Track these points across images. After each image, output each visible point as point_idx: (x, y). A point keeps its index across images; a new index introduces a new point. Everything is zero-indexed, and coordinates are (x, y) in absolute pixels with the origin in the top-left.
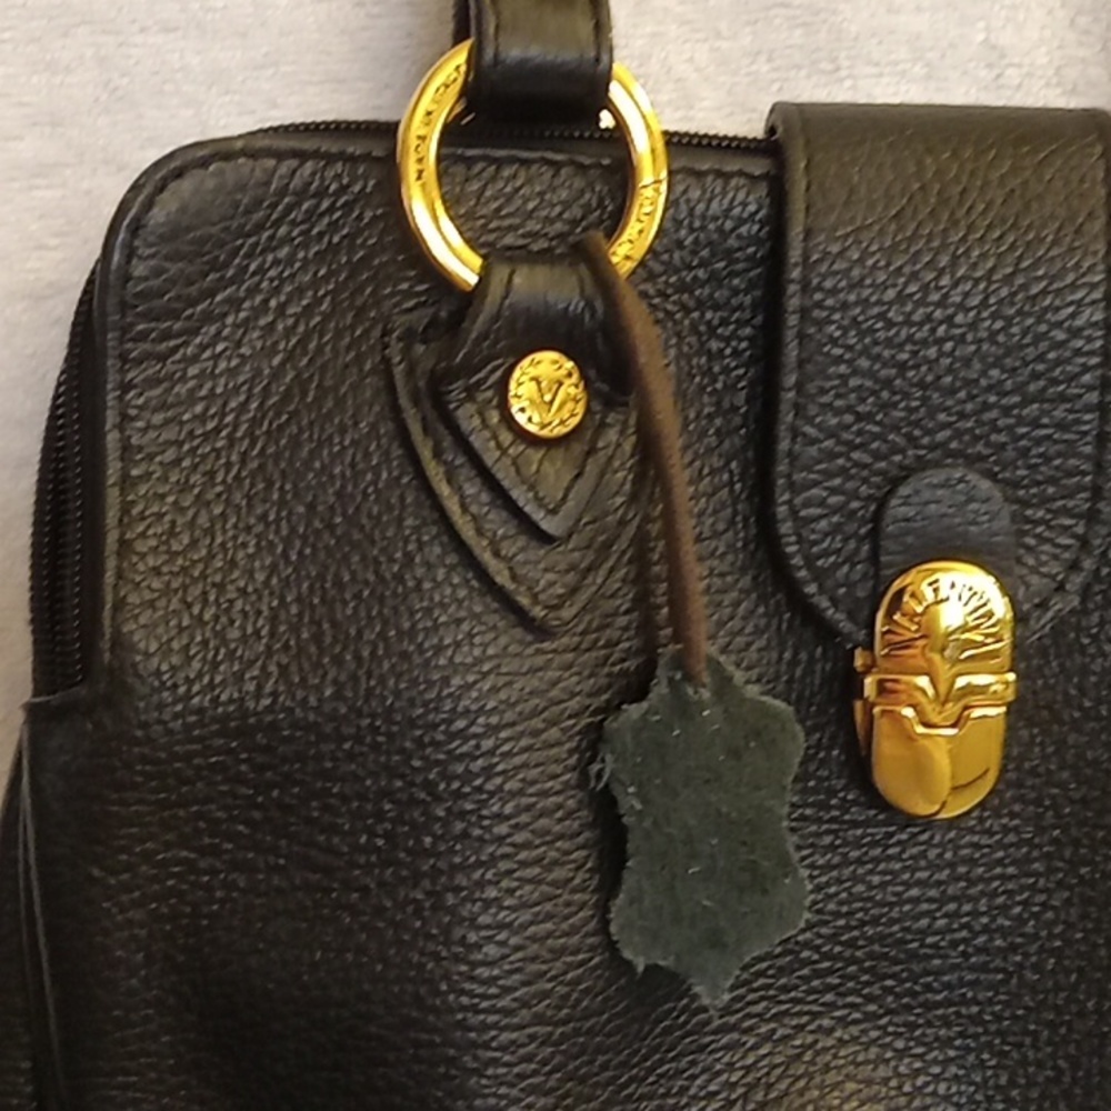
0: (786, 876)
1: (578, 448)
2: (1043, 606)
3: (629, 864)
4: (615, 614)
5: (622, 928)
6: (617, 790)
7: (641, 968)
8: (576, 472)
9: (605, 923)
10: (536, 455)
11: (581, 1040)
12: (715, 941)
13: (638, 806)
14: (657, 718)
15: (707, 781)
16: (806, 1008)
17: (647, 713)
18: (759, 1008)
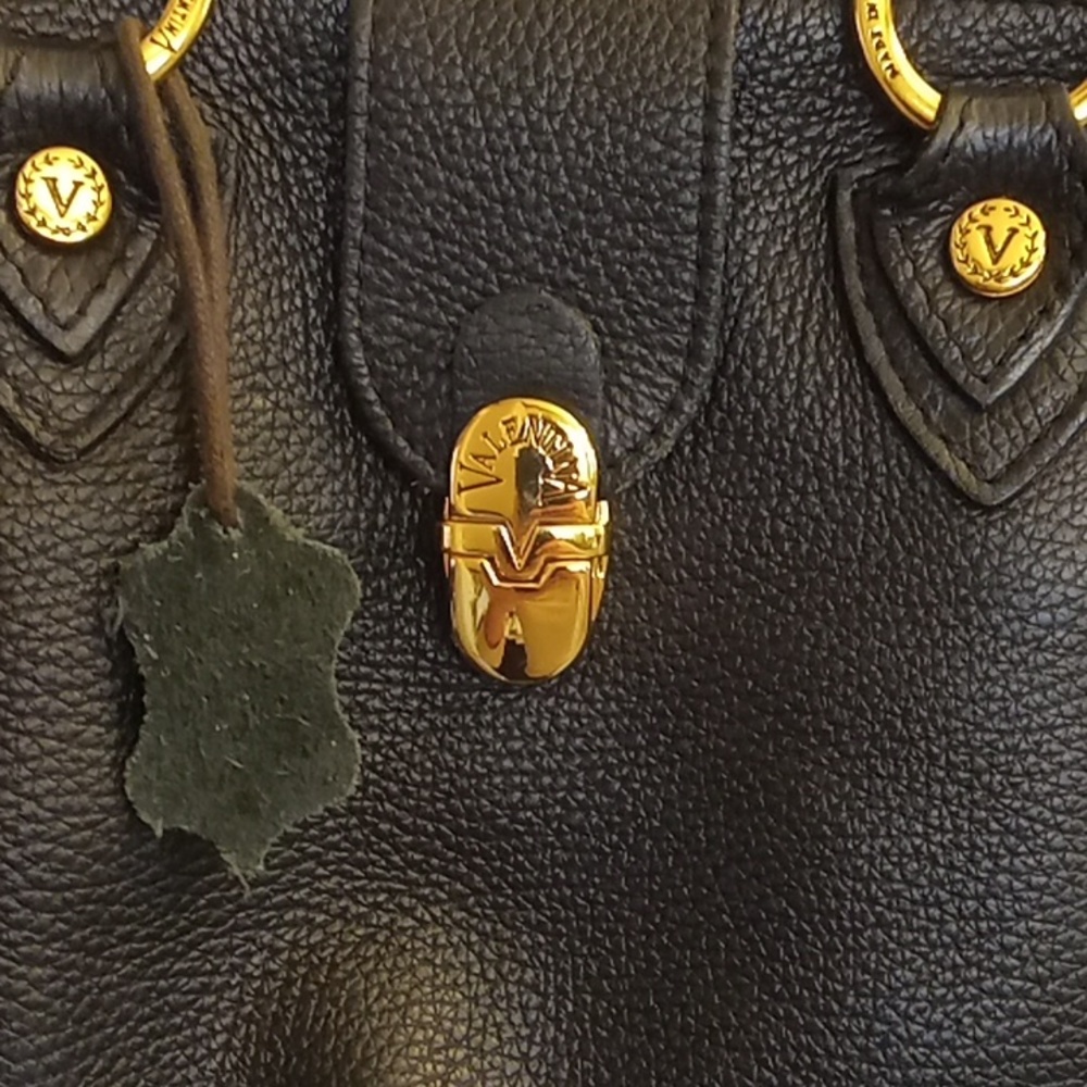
0: (331, 738)
1: (102, 258)
2: (636, 450)
3: (146, 718)
4: (150, 445)
5: (137, 787)
6: (132, 637)
7: (159, 833)
8: (95, 284)
9: (121, 781)
10: (49, 263)
11: (90, 907)
12: (246, 805)
13: (154, 655)
14: (177, 558)
15: (237, 631)
16: (384, 885)
17: (166, 552)
18: (330, 884)
